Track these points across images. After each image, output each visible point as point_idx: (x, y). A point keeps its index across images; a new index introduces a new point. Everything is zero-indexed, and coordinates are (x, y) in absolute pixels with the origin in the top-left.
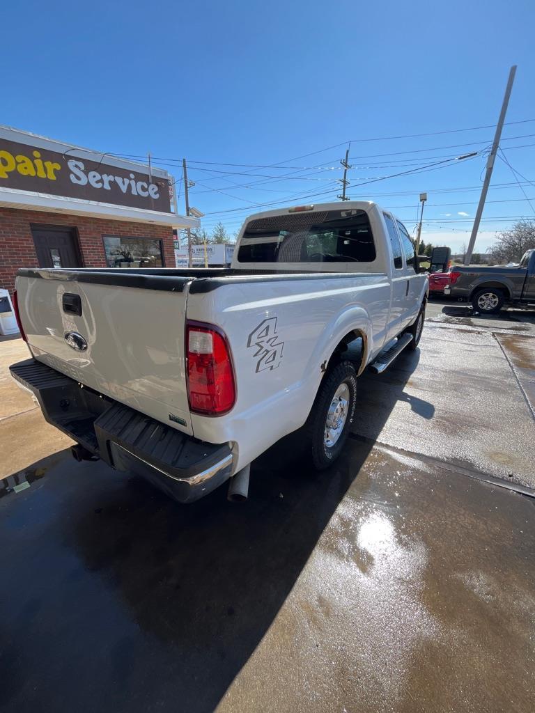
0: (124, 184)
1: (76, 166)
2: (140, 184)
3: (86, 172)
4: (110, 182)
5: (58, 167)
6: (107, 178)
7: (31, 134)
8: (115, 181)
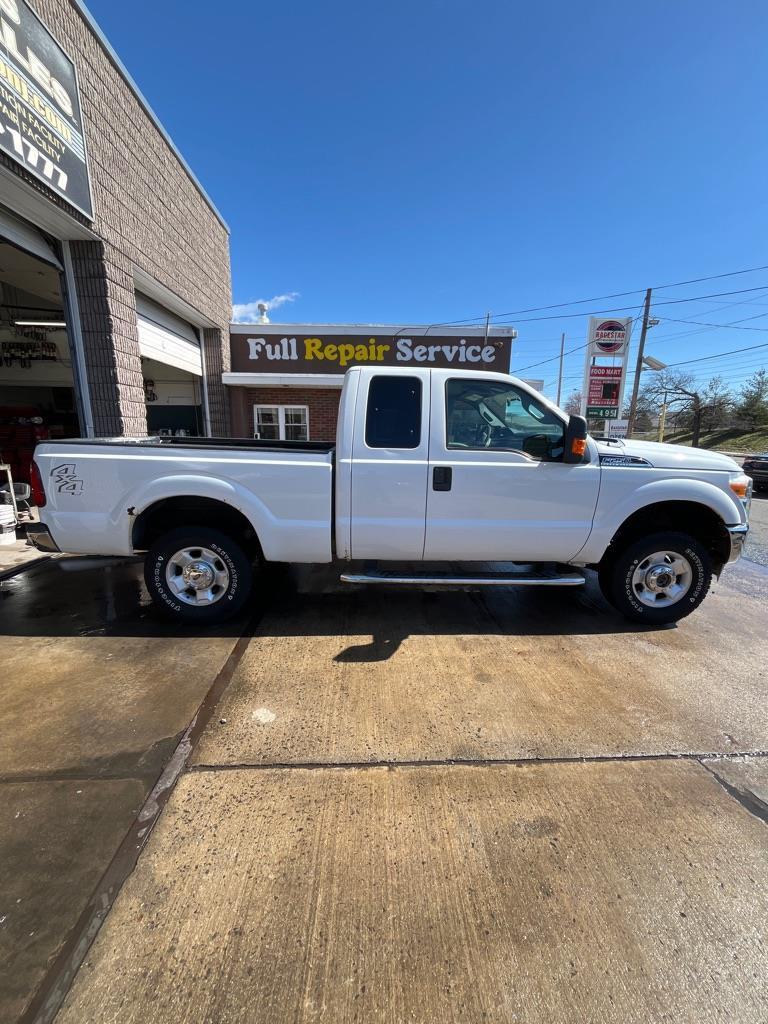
0: (451, 351)
1: (405, 344)
2: (472, 348)
3: (412, 348)
4: (436, 354)
5: (387, 348)
6: (432, 350)
7: (371, 325)
8: (441, 352)
